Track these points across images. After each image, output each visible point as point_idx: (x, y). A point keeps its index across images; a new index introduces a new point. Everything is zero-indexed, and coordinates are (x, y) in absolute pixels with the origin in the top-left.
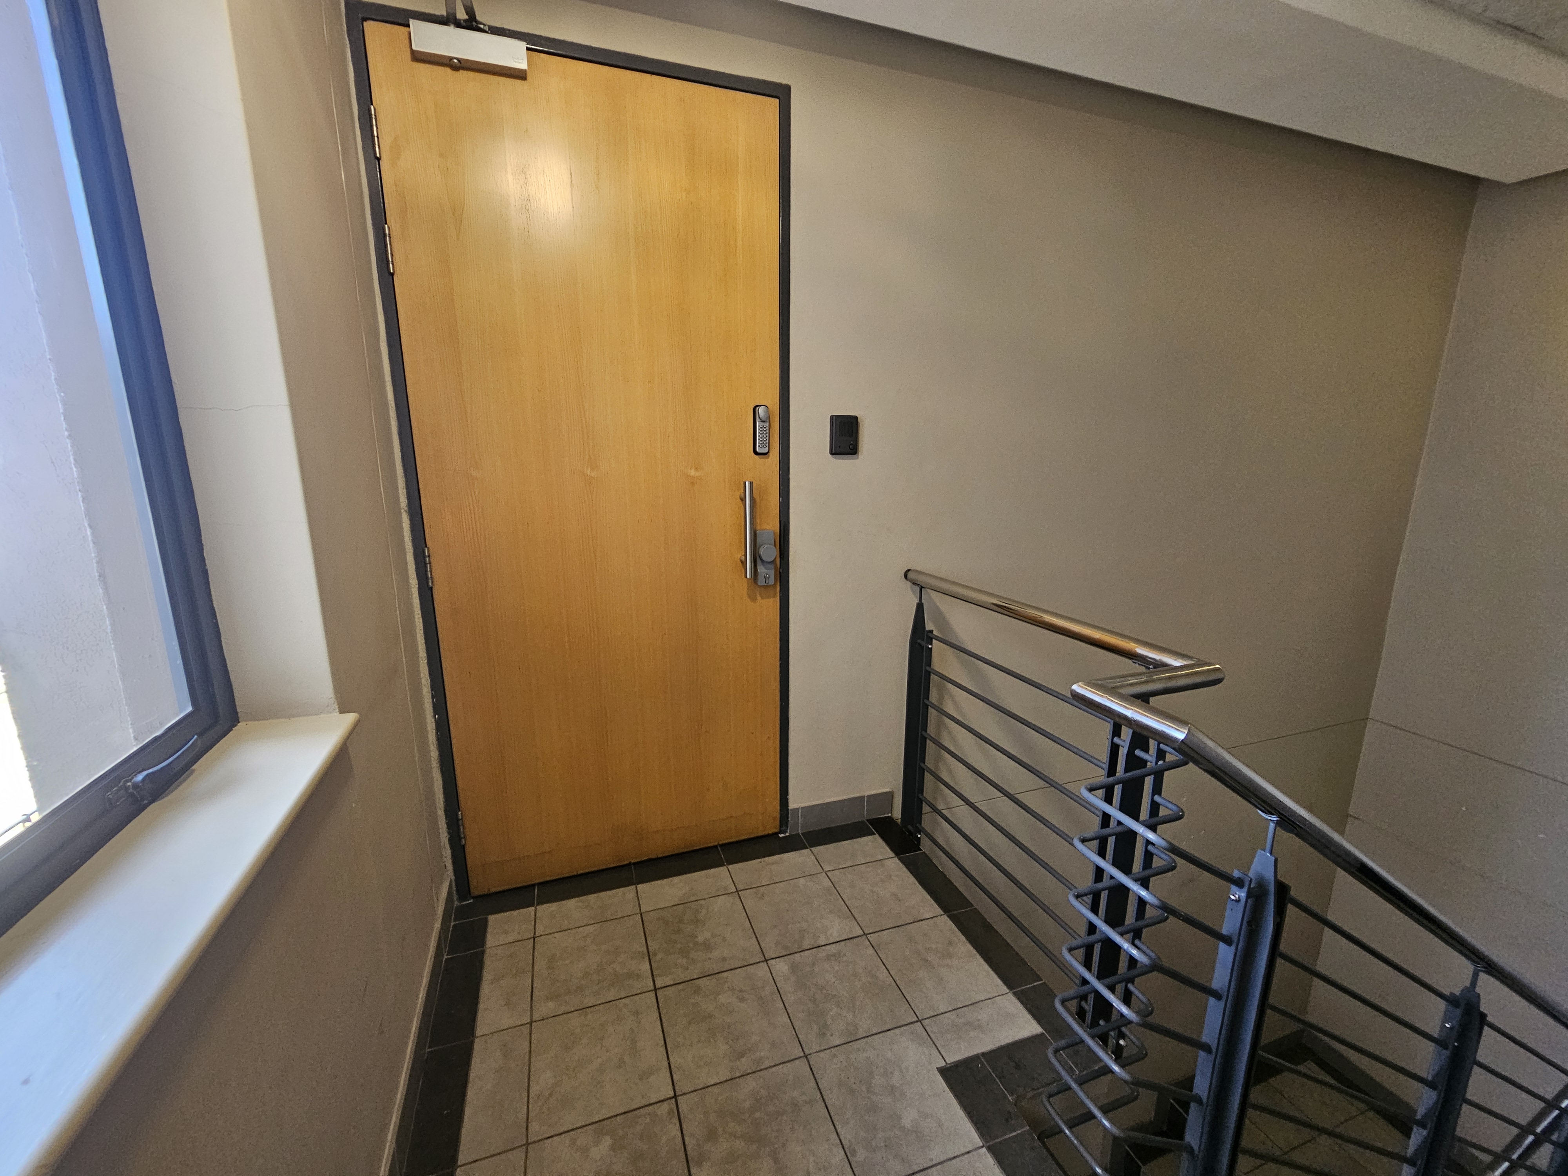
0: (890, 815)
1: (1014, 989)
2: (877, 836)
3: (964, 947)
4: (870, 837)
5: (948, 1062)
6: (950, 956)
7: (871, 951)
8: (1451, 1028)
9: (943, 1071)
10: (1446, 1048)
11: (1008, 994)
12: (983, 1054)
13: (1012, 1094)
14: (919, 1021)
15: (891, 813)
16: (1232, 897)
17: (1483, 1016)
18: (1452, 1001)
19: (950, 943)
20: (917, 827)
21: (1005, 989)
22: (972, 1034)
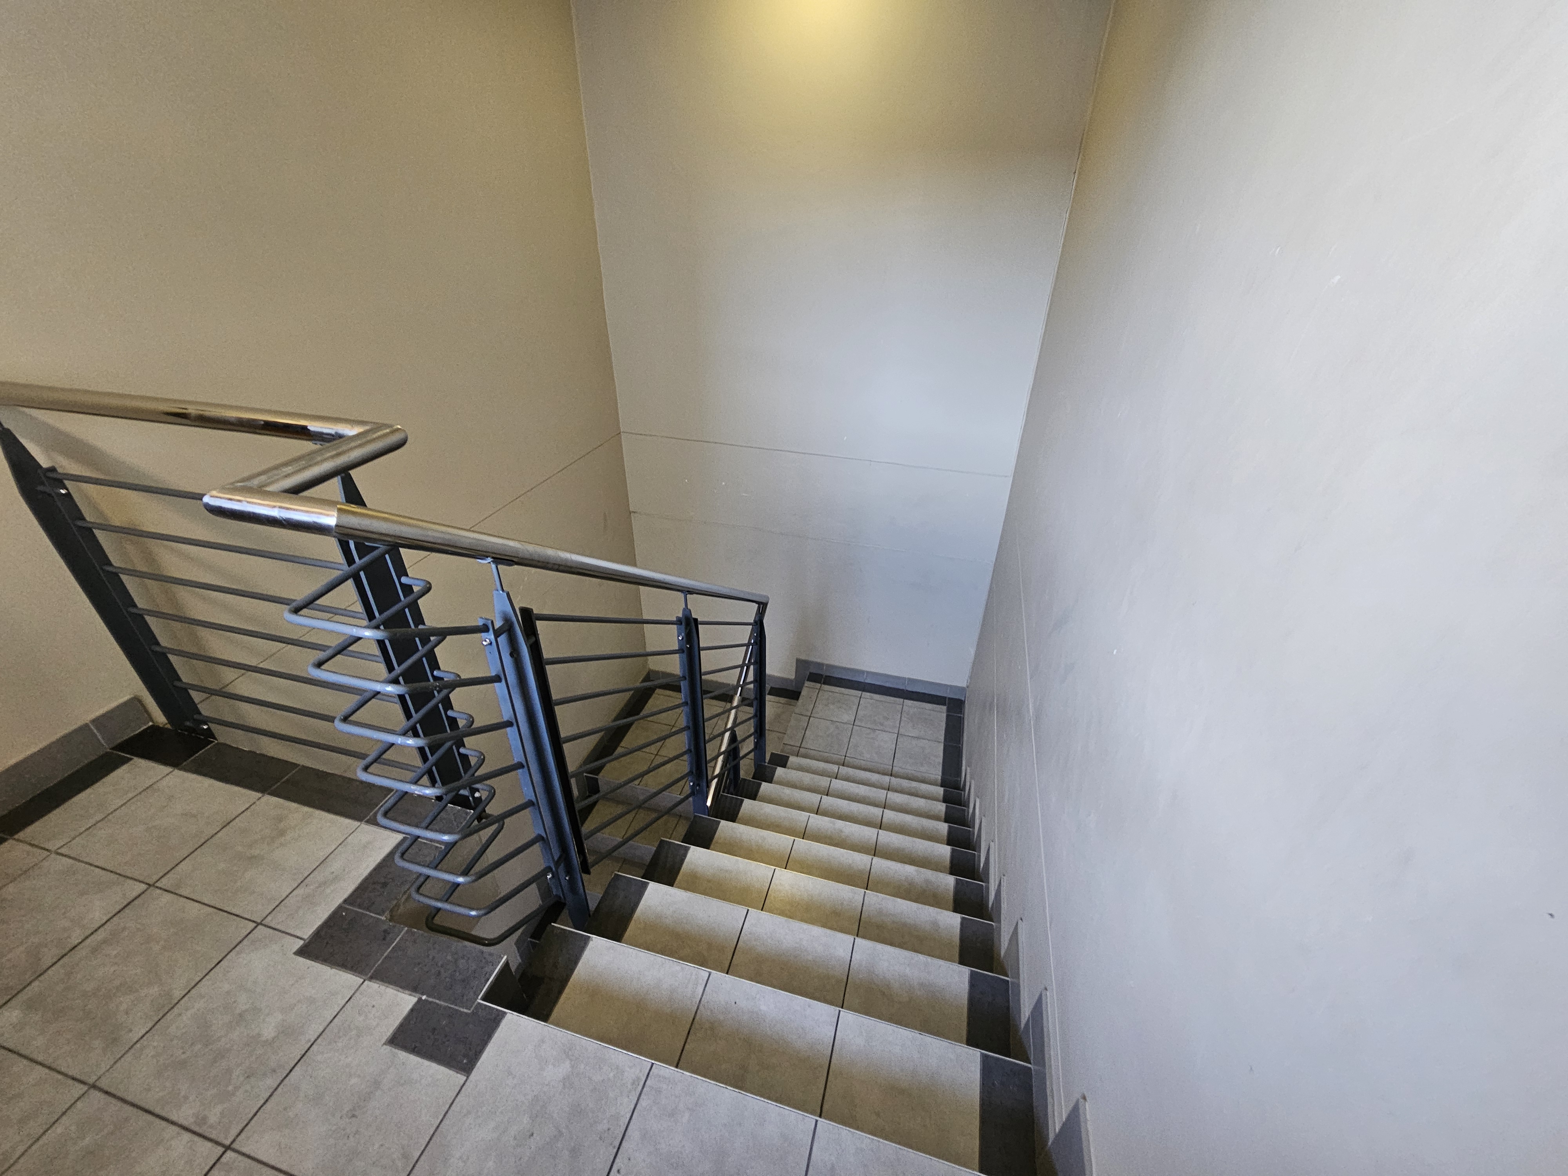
0: (151, 724)
1: (365, 817)
2: (136, 759)
3: (296, 812)
4: (125, 767)
5: (306, 937)
6: (282, 833)
7: (168, 897)
8: (682, 639)
9: (301, 952)
10: (683, 652)
11: (361, 827)
12: (345, 901)
13: (382, 913)
14: (258, 924)
15: (152, 721)
16: (485, 643)
17: (696, 620)
18: (678, 622)
19: (280, 819)
20: (194, 720)
21: (357, 823)
22: (328, 891)
